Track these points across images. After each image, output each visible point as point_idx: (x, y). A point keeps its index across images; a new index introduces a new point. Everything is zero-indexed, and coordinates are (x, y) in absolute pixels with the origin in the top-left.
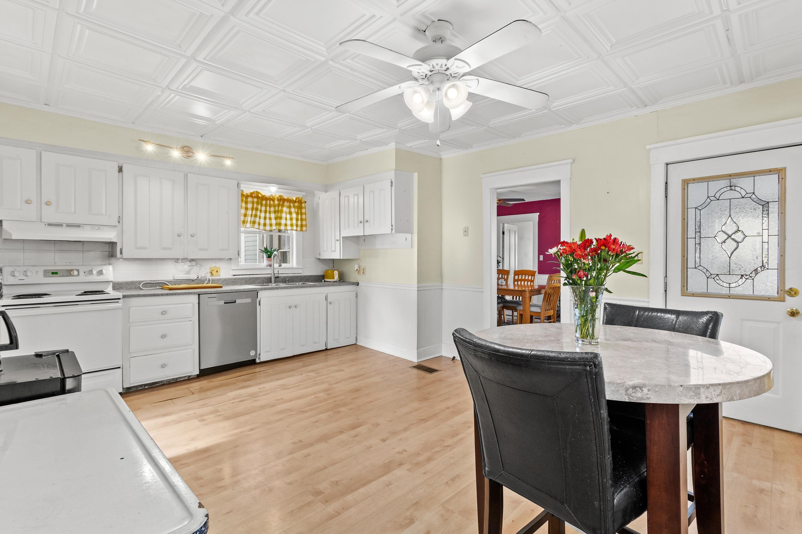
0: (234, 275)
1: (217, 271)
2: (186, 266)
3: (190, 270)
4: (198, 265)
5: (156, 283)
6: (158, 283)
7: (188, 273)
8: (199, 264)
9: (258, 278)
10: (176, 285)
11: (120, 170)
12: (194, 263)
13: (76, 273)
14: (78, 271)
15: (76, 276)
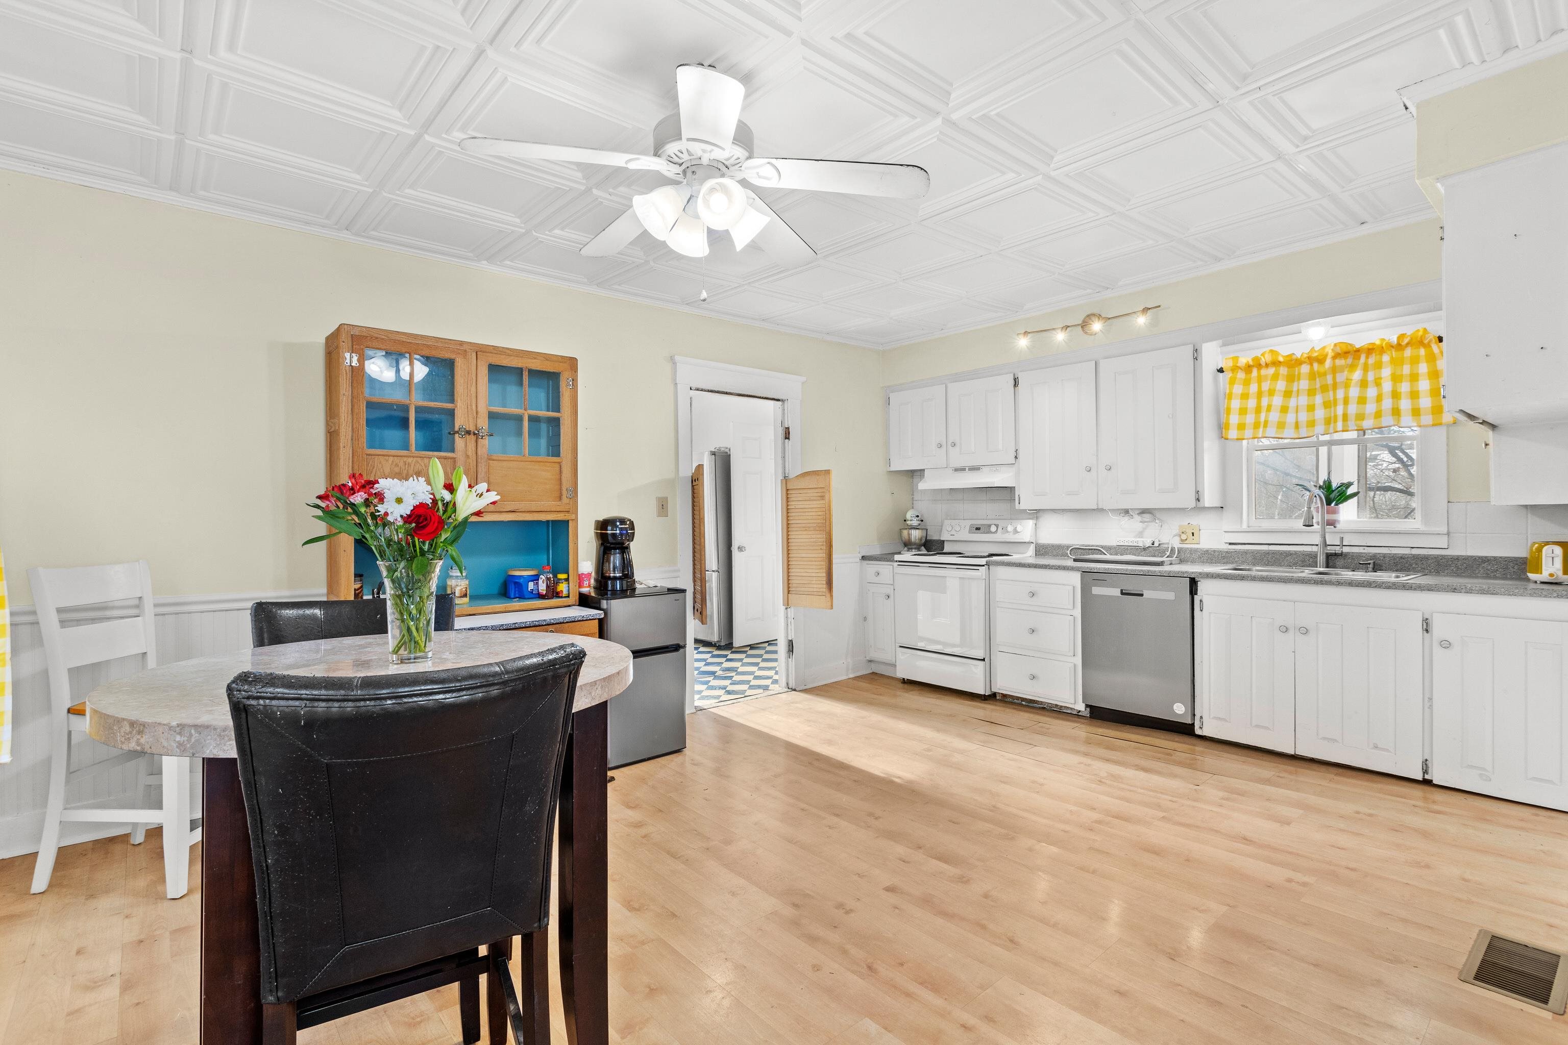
0: (1230, 544)
1: (1193, 534)
2: (1135, 523)
3: (1144, 529)
4: (1157, 521)
5: (1089, 549)
6: (1092, 549)
7: (1140, 534)
8: (1159, 519)
9: (1289, 554)
10: (1116, 554)
11: (1016, 383)
12: (1147, 517)
13: (993, 529)
14: (997, 526)
15: (994, 533)
